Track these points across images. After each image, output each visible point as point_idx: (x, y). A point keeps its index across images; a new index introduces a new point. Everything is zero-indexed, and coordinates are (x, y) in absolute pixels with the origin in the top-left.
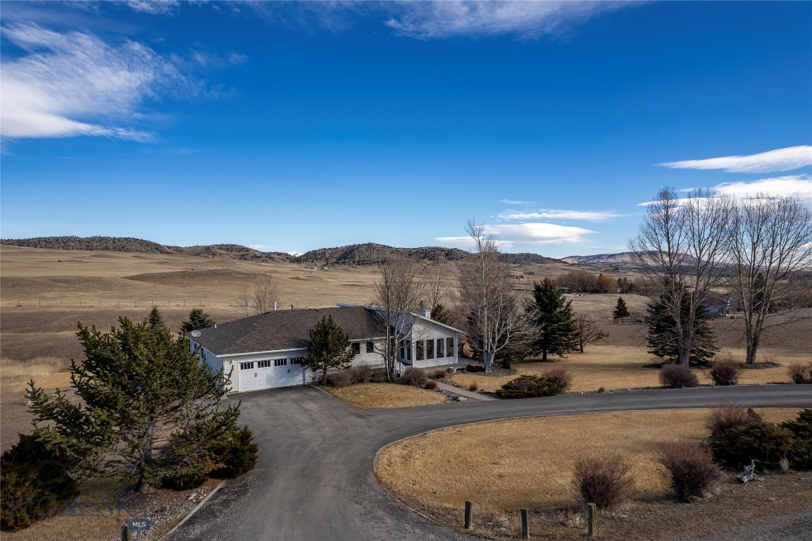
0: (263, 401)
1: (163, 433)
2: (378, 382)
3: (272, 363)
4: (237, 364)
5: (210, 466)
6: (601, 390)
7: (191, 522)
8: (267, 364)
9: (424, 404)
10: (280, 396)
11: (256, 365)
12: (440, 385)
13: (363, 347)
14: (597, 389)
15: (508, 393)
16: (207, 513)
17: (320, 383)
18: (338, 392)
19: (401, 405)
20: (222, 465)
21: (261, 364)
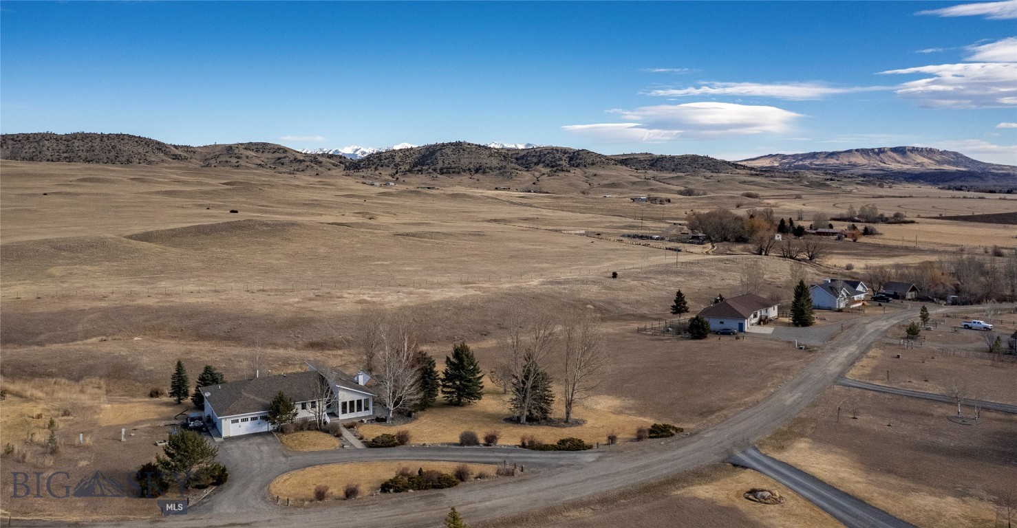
0: (241, 443)
1: (195, 469)
2: (312, 430)
3: (249, 419)
4: (229, 421)
5: (211, 481)
6: (424, 445)
7: (204, 498)
8: (246, 420)
9: (323, 449)
10: (252, 440)
11: (240, 421)
12: (346, 434)
13: (309, 406)
14: (422, 443)
15: (374, 444)
16: (209, 496)
17: (276, 431)
18: (284, 437)
19: (312, 449)
20: (215, 481)
21: (243, 420)
